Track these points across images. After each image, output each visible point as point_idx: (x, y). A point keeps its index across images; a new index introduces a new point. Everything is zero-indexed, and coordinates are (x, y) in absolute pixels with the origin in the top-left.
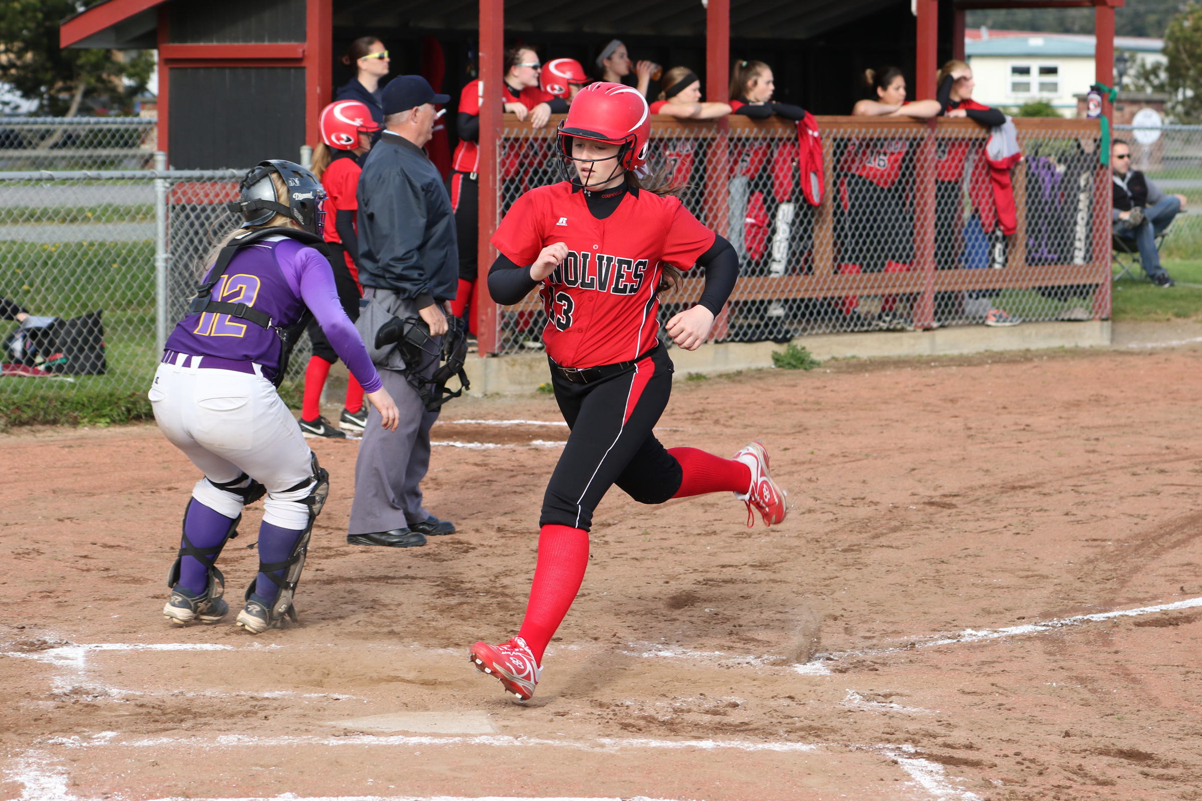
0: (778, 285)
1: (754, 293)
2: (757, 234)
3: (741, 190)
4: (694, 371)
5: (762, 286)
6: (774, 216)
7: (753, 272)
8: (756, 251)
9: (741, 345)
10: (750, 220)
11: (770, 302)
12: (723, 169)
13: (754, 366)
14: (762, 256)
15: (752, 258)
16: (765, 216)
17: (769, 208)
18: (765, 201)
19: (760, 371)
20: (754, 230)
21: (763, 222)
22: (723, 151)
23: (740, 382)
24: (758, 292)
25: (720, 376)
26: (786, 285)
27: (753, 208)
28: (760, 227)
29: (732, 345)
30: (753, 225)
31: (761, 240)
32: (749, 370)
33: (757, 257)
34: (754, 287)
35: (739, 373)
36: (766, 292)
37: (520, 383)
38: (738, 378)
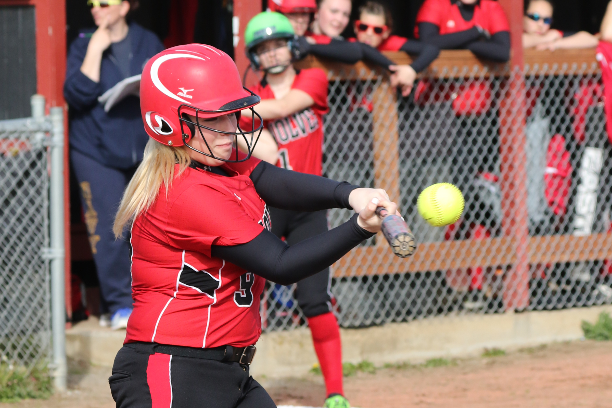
0: (586, 244)
1: (559, 253)
2: (560, 185)
3: (540, 135)
4: (491, 345)
5: (567, 246)
6: (579, 165)
7: (557, 230)
8: (559, 206)
9: (545, 313)
10: (551, 170)
11: (577, 263)
12: (519, 112)
13: (561, 338)
14: (566, 211)
15: (555, 213)
16: (570, 164)
17: (573, 156)
18: (568, 147)
19: (567, 343)
20: (556, 181)
21: (566, 171)
22: (519, 92)
23: (544, 357)
24: (563, 253)
25: (521, 350)
26: (595, 243)
27: (555, 156)
28: (563, 178)
29: (535, 315)
30: (555, 176)
31: (565, 193)
32: (555, 343)
33: (561, 212)
34: (558, 247)
35: (543, 347)
36: (573, 253)
37: (290, 364)
38: (541, 353)
